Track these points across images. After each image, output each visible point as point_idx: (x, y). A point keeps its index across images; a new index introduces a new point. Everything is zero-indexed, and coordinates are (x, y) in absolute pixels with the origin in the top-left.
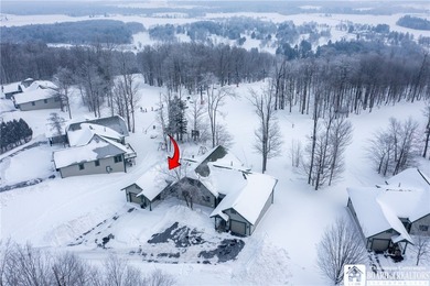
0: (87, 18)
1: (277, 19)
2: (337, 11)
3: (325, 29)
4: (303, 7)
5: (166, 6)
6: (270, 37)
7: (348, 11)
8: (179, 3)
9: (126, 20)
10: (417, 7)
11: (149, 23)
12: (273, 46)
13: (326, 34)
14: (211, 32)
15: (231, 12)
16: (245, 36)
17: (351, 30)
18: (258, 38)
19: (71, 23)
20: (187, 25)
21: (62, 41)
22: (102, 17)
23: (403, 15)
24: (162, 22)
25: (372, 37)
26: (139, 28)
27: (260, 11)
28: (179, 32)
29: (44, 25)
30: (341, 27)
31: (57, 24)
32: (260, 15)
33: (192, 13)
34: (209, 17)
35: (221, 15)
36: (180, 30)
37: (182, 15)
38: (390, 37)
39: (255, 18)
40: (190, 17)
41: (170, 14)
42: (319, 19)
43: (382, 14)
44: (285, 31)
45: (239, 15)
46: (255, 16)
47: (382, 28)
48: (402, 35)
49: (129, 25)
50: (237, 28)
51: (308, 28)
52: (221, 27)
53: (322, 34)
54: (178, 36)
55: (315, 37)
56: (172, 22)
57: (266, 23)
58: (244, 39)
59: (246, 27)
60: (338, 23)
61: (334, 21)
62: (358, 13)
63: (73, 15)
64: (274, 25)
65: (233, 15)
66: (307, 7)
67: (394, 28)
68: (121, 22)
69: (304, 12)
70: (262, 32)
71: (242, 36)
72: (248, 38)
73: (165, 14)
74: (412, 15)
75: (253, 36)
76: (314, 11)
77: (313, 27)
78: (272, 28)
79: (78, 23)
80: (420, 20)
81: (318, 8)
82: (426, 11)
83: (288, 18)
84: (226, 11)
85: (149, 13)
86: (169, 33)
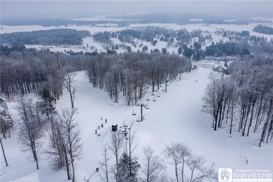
0: (53, 28)
1: (176, 27)
2: (213, 22)
3: (208, 34)
4: (191, 20)
5: (105, 20)
6: (173, 40)
7: (220, 22)
8: (112, 18)
9: (79, 28)
10: (263, 19)
11: (93, 30)
12: (176, 46)
13: (209, 37)
14: (134, 37)
15: (146, 23)
16: (156, 39)
17: (225, 35)
18: (165, 41)
19: (43, 31)
20: (118, 32)
21: (36, 43)
22: (63, 27)
23: (256, 25)
24: (102, 30)
25: (239, 39)
26: (87, 34)
27: (164, 22)
28: (112, 37)
29: (25, 33)
30: (218, 33)
31: (34, 32)
32: (165, 25)
33: (121, 24)
34: (132, 27)
35: (140, 25)
36: (114, 35)
37: (115, 25)
38: (251, 39)
39: (162, 27)
40: (120, 26)
41: (107, 25)
42: (203, 28)
43: (242, 24)
44: (182, 36)
45: (151, 25)
46: (161, 25)
47: (245, 33)
48: (259, 38)
49: (80, 32)
50: (150, 34)
51: (197, 34)
52: (140, 33)
53: (207, 37)
54: (112, 39)
55: (202, 40)
56: (108, 30)
57: (169, 30)
58: (156, 41)
59: (157, 33)
60: (216, 30)
61: (212, 29)
62: (227, 23)
63: (45, 26)
64: (174, 32)
65: (147, 25)
66: (194, 20)
67: (252, 34)
68: (75, 30)
69: (192, 23)
70: (167, 36)
71: (154, 39)
72: (158, 40)
73: (103, 25)
74: (263, 25)
75: (162, 39)
76: (199, 22)
77: (200, 33)
78: (173, 34)
79: (48, 31)
80: (268, 28)
81: (201, 20)
82: (269, 22)
83: (183, 27)
84: (142, 22)
85: (93, 24)
86: (107, 38)
